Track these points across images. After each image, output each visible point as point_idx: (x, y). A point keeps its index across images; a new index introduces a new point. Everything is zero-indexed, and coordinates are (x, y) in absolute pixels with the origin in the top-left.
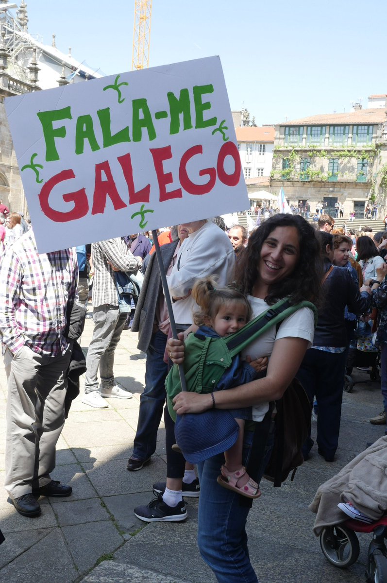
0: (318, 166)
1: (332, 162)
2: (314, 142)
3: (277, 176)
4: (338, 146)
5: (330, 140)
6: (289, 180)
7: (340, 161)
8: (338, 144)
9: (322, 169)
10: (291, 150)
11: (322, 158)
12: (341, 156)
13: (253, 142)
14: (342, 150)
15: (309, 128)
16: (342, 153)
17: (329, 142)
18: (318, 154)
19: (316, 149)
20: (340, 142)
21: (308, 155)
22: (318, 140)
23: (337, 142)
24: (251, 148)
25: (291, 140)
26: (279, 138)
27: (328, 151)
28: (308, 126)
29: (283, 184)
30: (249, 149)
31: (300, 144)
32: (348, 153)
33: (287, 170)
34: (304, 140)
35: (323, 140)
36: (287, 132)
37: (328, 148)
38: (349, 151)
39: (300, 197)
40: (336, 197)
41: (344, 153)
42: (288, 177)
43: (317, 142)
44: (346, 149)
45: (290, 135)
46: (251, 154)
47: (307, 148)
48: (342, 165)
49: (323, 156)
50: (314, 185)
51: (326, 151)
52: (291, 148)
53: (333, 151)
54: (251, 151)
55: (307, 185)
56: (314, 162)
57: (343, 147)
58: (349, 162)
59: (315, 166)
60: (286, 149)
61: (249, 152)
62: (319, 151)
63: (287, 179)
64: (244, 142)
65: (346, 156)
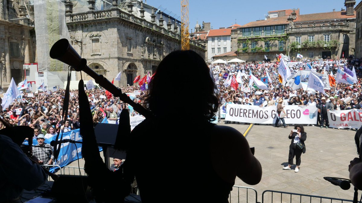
0: (260, 45)
1: (266, 43)
2: (257, 34)
3: (241, 51)
4: (269, 36)
5: (264, 33)
6: (246, 53)
7: (270, 42)
8: (268, 35)
9: (262, 46)
10: (247, 39)
11: (262, 41)
12: (271, 40)
13: (221, 36)
14: (272, 37)
15: (254, 28)
16: (271, 39)
17: (264, 34)
18: (260, 40)
19: (259, 37)
20: (269, 34)
21: (255, 41)
22: (259, 33)
23: (268, 34)
24: (220, 39)
25: (245, 34)
26: (240, 34)
27: (265, 38)
28: (253, 27)
29: (244, 54)
30: (219, 39)
31: (250, 36)
32: (274, 38)
33: (245, 48)
34: (252, 34)
35: (261, 33)
36: (243, 31)
37: (264, 37)
38: (275, 37)
39: (252, 60)
40: (269, 58)
41: (273, 39)
42: (246, 51)
43: (258, 34)
44: (273, 36)
45: (244, 32)
46: (220, 41)
47: (254, 37)
48: (271, 44)
49: (263, 40)
50: (259, 54)
51: (263, 38)
52: (247, 38)
53: (267, 38)
54: (220, 40)
55: (255, 54)
56: (258, 44)
57: (272, 36)
58: (274, 42)
59: (258, 45)
60: (244, 38)
61: (219, 41)
62: (260, 38)
63: (245, 52)
64: (216, 36)
65: (273, 40)
